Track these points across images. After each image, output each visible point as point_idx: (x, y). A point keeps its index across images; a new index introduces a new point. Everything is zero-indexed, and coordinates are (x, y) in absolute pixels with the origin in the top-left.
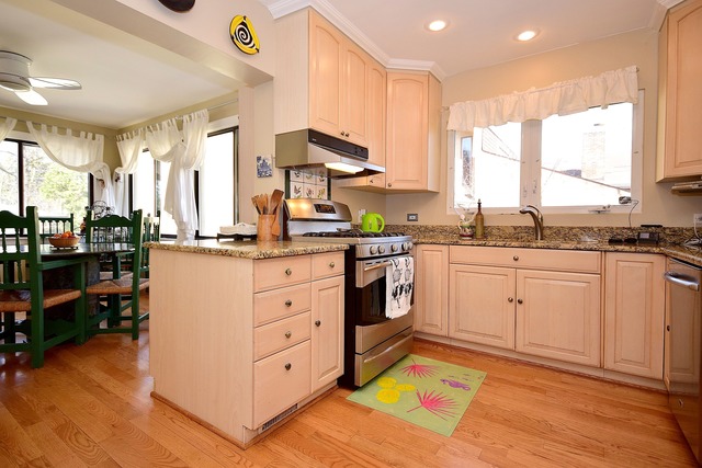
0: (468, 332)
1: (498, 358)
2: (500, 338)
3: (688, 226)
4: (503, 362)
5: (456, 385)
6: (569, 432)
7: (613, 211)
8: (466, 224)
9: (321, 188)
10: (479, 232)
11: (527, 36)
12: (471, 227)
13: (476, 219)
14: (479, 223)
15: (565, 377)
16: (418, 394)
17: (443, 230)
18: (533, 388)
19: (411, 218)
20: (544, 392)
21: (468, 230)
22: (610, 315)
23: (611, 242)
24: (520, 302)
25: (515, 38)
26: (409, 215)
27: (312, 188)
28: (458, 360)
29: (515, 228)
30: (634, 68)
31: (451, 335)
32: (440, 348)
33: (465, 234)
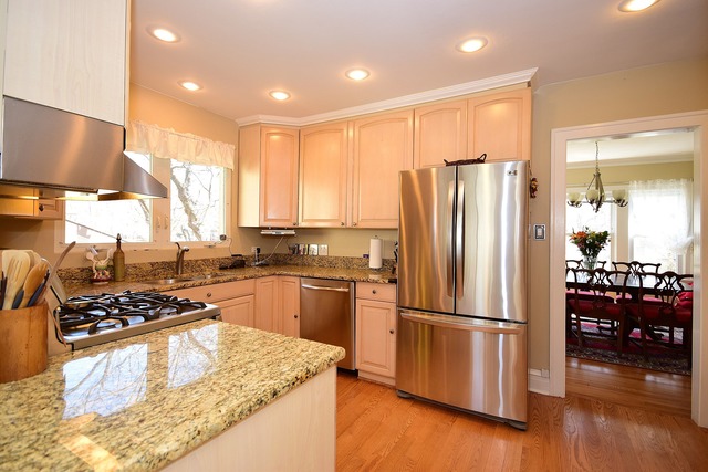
7: (217, 246)
8: (103, 264)
11: (191, 86)
13: (114, 258)
14: (119, 261)
21: (107, 273)
23: (220, 269)
33: (104, 277)
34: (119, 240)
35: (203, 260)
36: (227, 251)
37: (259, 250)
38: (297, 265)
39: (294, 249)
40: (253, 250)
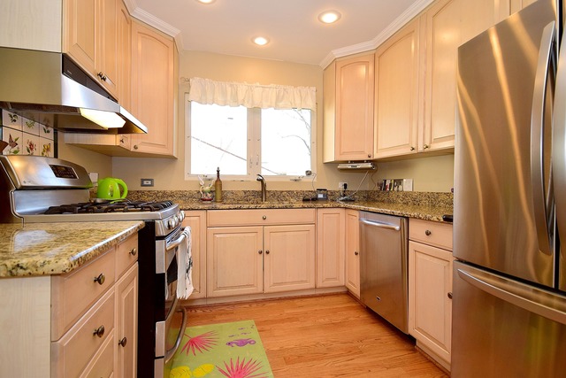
0: (225, 288)
1: (250, 303)
2: (251, 286)
3: (337, 190)
4: (255, 305)
5: (242, 343)
6: (334, 345)
7: (303, 180)
8: (207, 188)
9: (46, 142)
10: (219, 197)
11: (261, 41)
12: (211, 192)
13: (215, 185)
14: (218, 188)
15: (298, 302)
16: (221, 370)
17: (183, 196)
18: (290, 319)
19: (145, 183)
20: (297, 320)
21: (209, 195)
22: (320, 251)
23: (305, 200)
24: (268, 253)
25: (252, 41)
26: (143, 180)
27: (34, 140)
28: (223, 317)
29: (245, 192)
30: (314, 89)
31: (209, 295)
32: (199, 311)
33: (207, 198)
34: (218, 171)
35: (288, 192)
36: (311, 185)
37: (345, 185)
38: (383, 201)
39: (380, 185)
40: (340, 187)
